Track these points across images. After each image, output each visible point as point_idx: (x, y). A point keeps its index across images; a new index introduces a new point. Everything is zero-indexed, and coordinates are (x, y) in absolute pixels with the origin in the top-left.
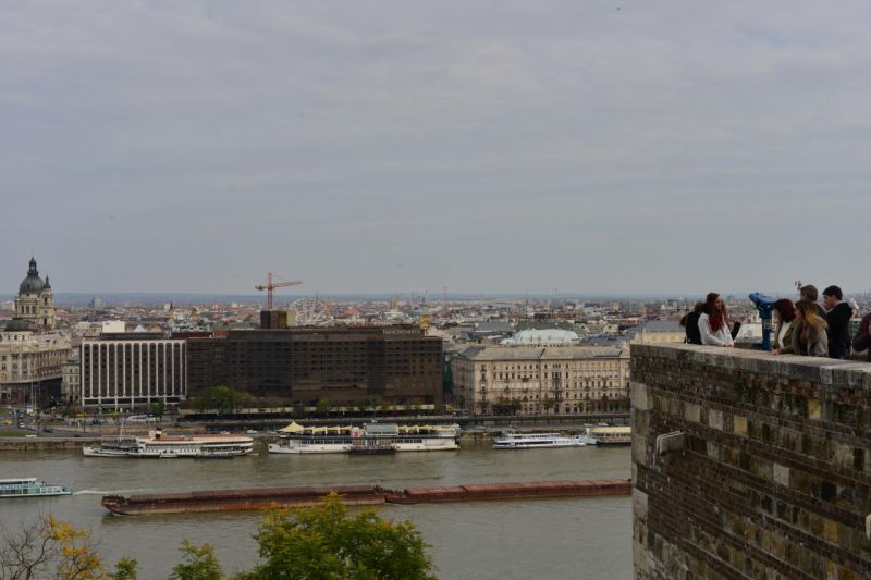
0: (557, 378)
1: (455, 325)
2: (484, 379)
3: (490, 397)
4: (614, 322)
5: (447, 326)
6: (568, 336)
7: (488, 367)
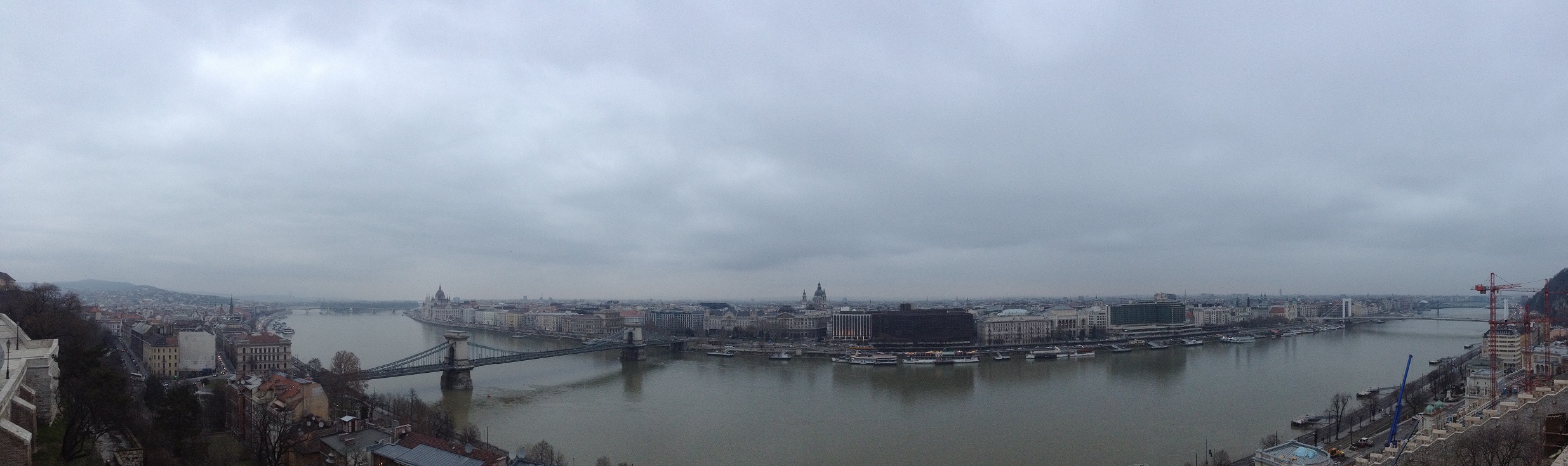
0: (1019, 329)
1: (979, 308)
2: (990, 330)
3: (992, 338)
4: (1042, 306)
5: (976, 309)
6: (1023, 311)
7: (991, 325)
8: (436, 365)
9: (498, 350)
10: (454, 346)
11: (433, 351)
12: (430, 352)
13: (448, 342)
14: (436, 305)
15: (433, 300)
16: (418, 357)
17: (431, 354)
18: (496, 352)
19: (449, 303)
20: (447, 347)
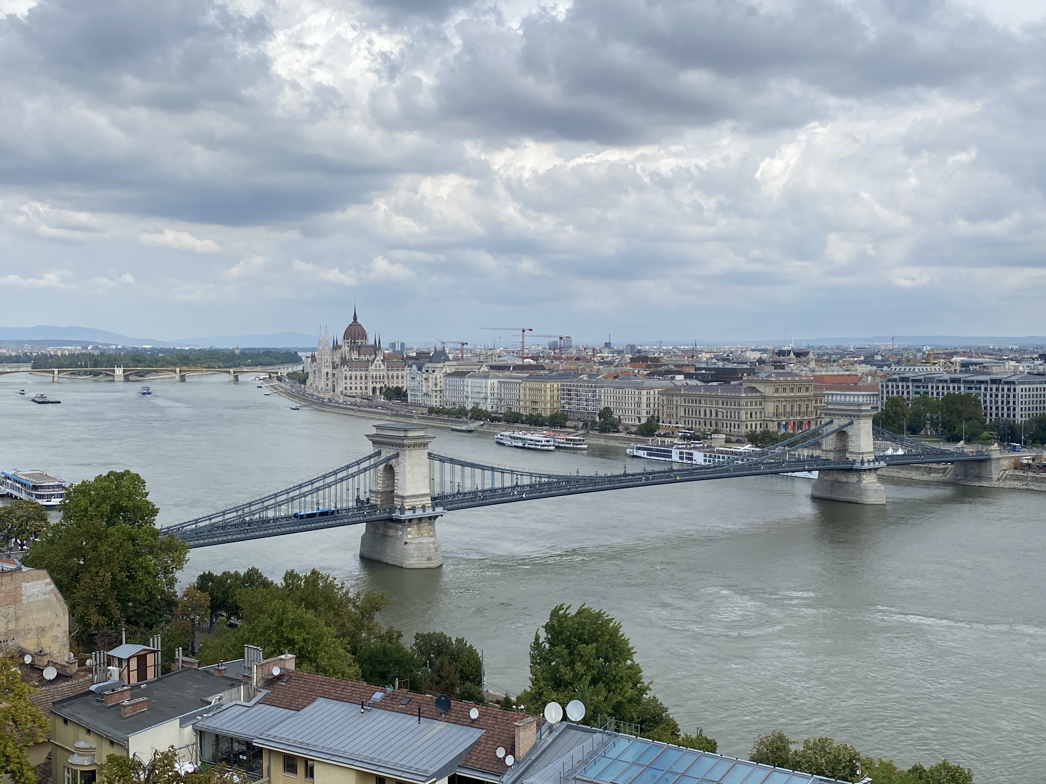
8: (348, 510)
9: (503, 472)
10: (393, 462)
11: (340, 476)
12: (332, 479)
13: (379, 453)
14: (344, 361)
15: (336, 347)
16: (304, 490)
17: (336, 482)
18: (498, 475)
19: (380, 357)
20: (376, 466)
